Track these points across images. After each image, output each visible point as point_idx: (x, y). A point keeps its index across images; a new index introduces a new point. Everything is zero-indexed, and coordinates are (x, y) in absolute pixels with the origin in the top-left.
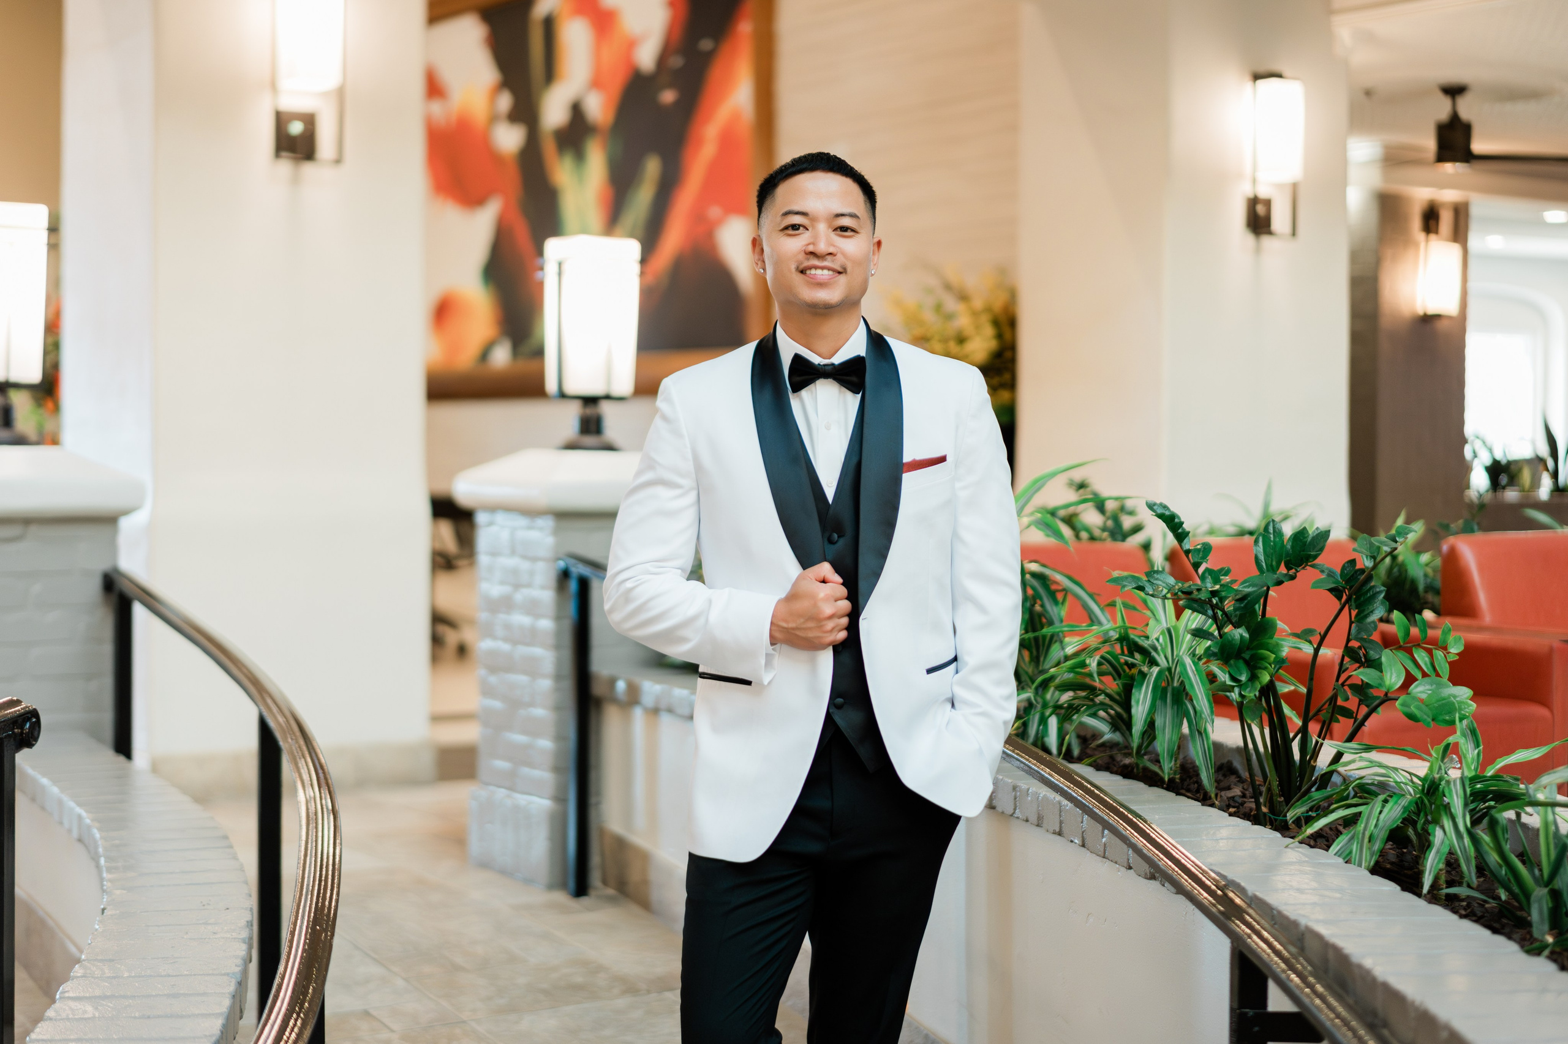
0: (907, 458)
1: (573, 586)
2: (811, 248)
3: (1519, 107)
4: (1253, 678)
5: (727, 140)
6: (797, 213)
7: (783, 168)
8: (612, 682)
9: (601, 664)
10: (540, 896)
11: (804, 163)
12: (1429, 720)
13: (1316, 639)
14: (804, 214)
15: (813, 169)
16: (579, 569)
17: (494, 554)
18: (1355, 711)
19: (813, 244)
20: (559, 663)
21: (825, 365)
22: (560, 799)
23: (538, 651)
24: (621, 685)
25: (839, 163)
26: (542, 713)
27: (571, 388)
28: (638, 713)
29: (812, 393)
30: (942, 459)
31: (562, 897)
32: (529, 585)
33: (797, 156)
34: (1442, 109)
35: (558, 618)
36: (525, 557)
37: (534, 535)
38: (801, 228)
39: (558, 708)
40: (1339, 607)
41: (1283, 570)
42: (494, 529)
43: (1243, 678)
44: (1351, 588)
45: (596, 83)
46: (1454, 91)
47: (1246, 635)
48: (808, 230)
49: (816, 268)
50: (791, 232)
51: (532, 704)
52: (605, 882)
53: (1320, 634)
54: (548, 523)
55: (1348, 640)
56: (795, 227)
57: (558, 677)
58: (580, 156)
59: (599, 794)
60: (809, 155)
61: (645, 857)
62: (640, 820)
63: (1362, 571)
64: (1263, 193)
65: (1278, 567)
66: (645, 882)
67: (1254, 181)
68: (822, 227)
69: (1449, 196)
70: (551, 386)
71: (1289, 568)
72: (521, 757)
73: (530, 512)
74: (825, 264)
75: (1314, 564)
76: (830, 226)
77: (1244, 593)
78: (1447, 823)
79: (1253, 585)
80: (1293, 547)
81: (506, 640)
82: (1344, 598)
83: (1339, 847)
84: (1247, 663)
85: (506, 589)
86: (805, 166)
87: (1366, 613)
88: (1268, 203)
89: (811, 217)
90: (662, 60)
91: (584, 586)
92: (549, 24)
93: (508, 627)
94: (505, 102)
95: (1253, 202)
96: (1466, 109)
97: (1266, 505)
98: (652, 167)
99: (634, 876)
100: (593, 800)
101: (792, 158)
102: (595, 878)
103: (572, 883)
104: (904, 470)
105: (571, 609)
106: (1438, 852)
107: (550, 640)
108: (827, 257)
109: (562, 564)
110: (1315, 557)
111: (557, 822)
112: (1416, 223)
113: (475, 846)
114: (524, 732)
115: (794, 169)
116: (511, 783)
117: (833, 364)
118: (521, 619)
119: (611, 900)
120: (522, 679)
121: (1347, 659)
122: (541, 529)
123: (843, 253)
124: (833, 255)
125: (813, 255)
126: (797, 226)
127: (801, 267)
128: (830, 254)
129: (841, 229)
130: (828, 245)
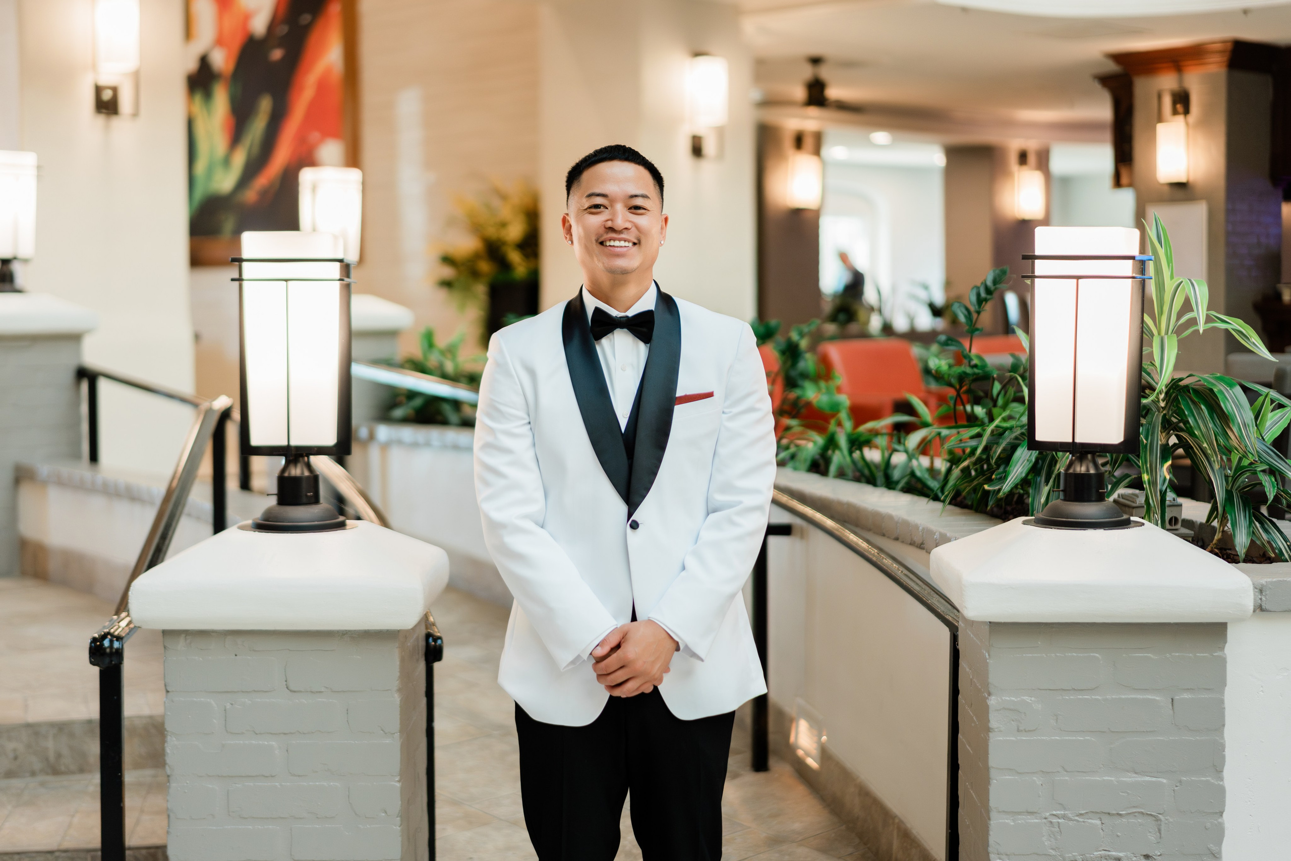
0: (679, 393)
2: (609, 224)
5: (322, 86)
6: (599, 195)
7: (587, 158)
8: (357, 429)
11: (604, 153)
14: (604, 196)
15: (611, 159)
19: (611, 220)
21: (621, 317)
24: (364, 430)
25: (633, 153)
29: (611, 340)
30: (710, 395)
33: (598, 147)
34: (807, 72)
38: (602, 207)
45: (220, 41)
46: (816, 61)
48: (607, 208)
49: (614, 240)
50: (594, 210)
56: (597, 206)
58: (208, 95)
60: (609, 147)
64: (698, 132)
68: (619, 207)
69: (811, 126)
74: (622, 236)
76: (626, 206)
86: (605, 156)
88: (700, 138)
89: (610, 199)
90: (271, 27)
95: (693, 137)
98: (265, 105)
101: (594, 150)
104: (676, 403)
108: (624, 231)
112: (789, 143)
115: (596, 158)
117: (627, 317)
123: (637, 228)
124: (630, 229)
125: (611, 229)
126: (600, 206)
127: (601, 239)
128: (626, 229)
129: (634, 208)
130: (623, 221)
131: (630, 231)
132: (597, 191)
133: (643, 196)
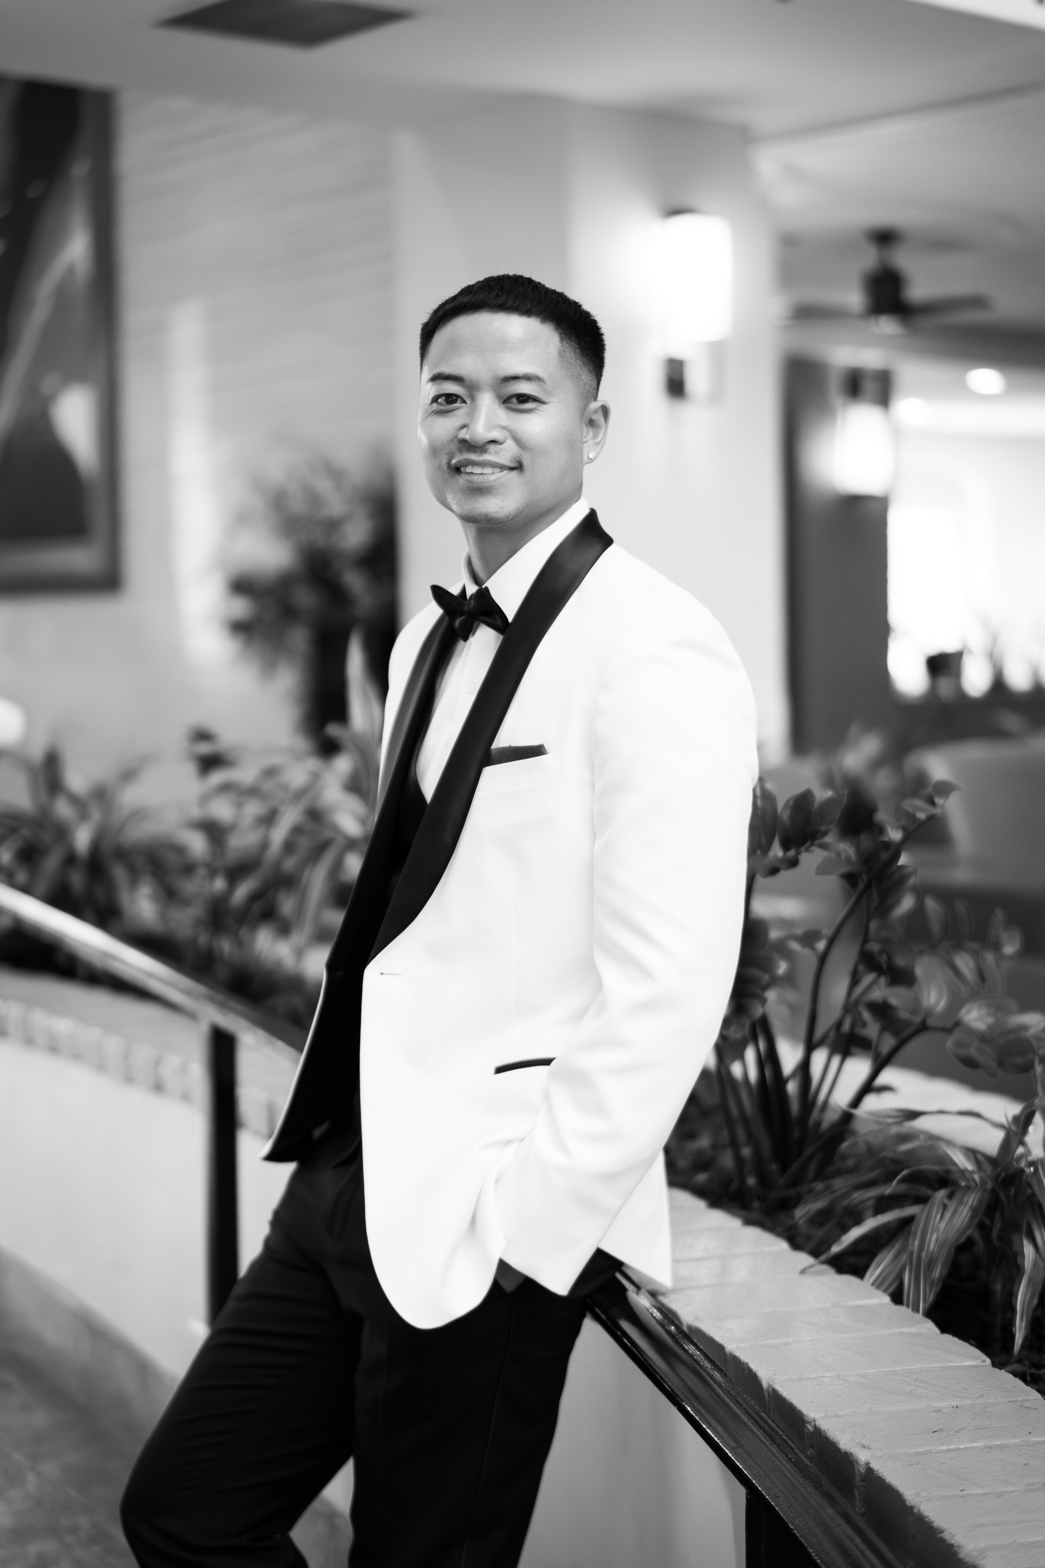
2: (465, 434)
6: (448, 378)
12: (995, 1065)
13: (822, 944)
19: (469, 426)
30: (540, 751)
34: (870, 257)
38: (458, 400)
40: (853, 899)
41: (777, 851)
44: (870, 870)
46: (885, 238)
48: (467, 403)
49: (474, 466)
50: (445, 405)
55: (865, 943)
56: (447, 398)
64: (674, 353)
68: (487, 401)
71: (786, 846)
76: (498, 397)
80: (793, 817)
82: (862, 886)
88: (681, 365)
89: (467, 383)
108: (490, 447)
123: (518, 441)
124: (501, 443)
125: (467, 445)
126: (451, 398)
127: (454, 462)
128: (493, 442)
129: (514, 400)
130: (490, 427)
131: (502, 446)
132: (446, 369)
133: (528, 378)
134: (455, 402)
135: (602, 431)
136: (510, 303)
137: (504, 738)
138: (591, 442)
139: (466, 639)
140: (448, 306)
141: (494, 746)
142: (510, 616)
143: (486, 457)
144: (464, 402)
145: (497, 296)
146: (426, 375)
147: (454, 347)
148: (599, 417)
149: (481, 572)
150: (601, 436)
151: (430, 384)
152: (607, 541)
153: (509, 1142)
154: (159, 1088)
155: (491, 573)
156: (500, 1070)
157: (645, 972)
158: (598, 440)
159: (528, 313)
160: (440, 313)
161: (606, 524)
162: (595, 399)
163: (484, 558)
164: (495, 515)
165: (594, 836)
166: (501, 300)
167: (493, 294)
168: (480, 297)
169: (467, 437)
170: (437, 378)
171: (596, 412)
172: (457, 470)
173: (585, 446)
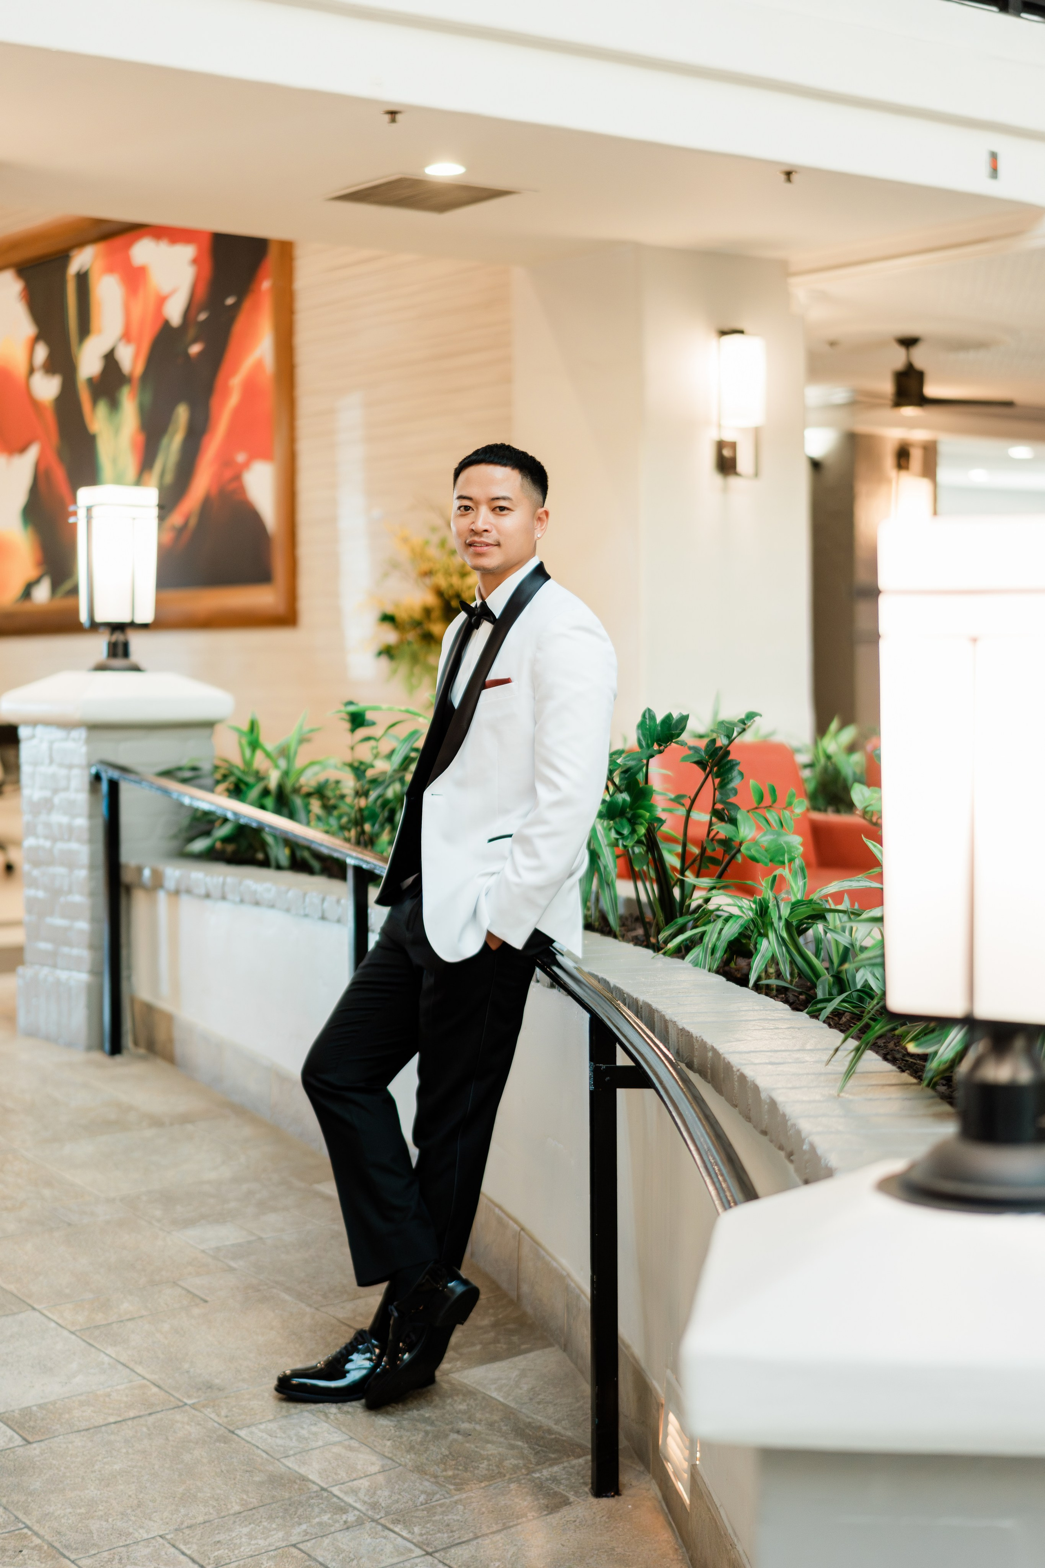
1: (104, 786)
3: (971, 355)
4: (633, 831)
5: (250, 388)
6: (465, 498)
8: (139, 870)
9: (128, 855)
10: (79, 1056)
12: (767, 861)
13: (688, 802)
14: (469, 498)
16: (108, 774)
17: (35, 764)
18: (721, 860)
19: (475, 522)
20: (92, 855)
22: (95, 972)
23: (74, 846)
24: (147, 873)
26: (79, 898)
27: (100, 618)
28: (162, 896)
30: (509, 680)
31: (100, 1057)
32: (67, 789)
34: (898, 358)
35: (91, 816)
36: (61, 765)
37: (70, 745)
38: (470, 509)
39: (92, 894)
40: (703, 776)
41: (656, 747)
42: (34, 742)
43: (626, 832)
44: (713, 760)
45: (126, 336)
46: (908, 342)
47: (628, 798)
50: (463, 512)
51: (70, 892)
52: (136, 1043)
53: (690, 797)
54: (82, 734)
55: (714, 804)
57: (92, 867)
58: (114, 405)
59: (129, 967)
61: (169, 1018)
62: (165, 988)
63: (721, 748)
64: (728, 437)
65: (653, 745)
66: (170, 1040)
67: (719, 426)
68: (484, 510)
69: (918, 435)
70: (84, 618)
71: (660, 745)
72: (60, 938)
73: (67, 725)
75: (678, 741)
76: (490, 508)
77: (628, 766)
78: (772, 935)
79: (633, 759)
80: (662, 729)
81: (46, 837)
82: (708, 769)
83: (692, 957)
84: (629, 820)
85: (47, 794)
87: (726, 781)
88: (733, 446)
89: (475, 500)
90: (188, 313)
91: (114, 787)
92: (83, 279)
93: (48, 825)
94: (41, 353)
95: (720, 445)
96: (920, 358)
97: (716, 713)
98: (182, 413)
99: (161, 1035)
100: (124, 973)
102: (128, 1040)
103: (107, 1046)
105: (103, 808)
106: (763, 956)
107: (85, 836)
108: (484, 534)
109: (93, 771)
110: (679, 735)
111: (94, 992)
112: (889, 461)
113: (22, 1019)
114: (63, 916)
116: (52, 960)
118: (58, 818)
119: (142, 1058)
120: (61, 870)
121: (713, 818)
122: (74, 740)
124: (490, 532)
125: (474, 532)
126: (467, 508)
127: (467, 542)
128: (486, 531)
129: (498, 509)
130: (485, 523)
131: (490, 534)
132: (464, 494)
133: (504, 498)
134: (468, 510)
135: (545, 523)
136: (496, 461)
137: (492, 675)
138: (539, 529)
139: (477, 628)
140: (466, 461)
141: (487, 679)
142: (497, 616)
143: (483, 539)
144: (473, 510)
145: (490, 457)
146: (455, 496)
147: (468, 482)
148: (544, 516)
149: (484, 595)
150: (544, 525)
151: (457, 501)
152: (548, 577)
153: (494, 874)
154: (323, 918)
155: (488, 595)
156: (491, 840)
157: (557, 787)
158: (543, 527)
159: (505, 465)
160: (462, 464)
161: (548, 569)
162: (543, 507)
163: (485, 587)
164: (487, 567)
165: (536, 723)
166: (491, 459)
167: (488, 456)
168: (481, 457)
169: (474, 528)
170: (461, 497)
171: (541, 513)
172: (470, 545)
173: (535, 531)
